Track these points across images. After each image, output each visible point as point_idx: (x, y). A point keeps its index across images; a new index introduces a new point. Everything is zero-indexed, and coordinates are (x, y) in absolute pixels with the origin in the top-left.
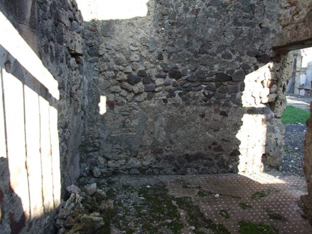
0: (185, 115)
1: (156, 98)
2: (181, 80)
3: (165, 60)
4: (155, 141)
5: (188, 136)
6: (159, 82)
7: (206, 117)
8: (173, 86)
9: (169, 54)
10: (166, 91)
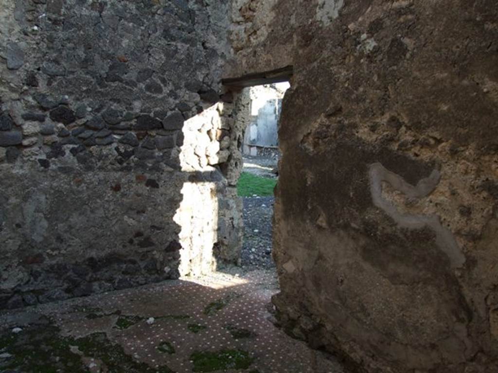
0: (85, 188)
1: (25, 159)
2: (75, 126)
3: (42, 87)
4: (27, 241)
5: (92, 226)
6: (30, 127)
7: (122, 190)
8: (59, 136)
9: (49, 77)
10: (44, 144)
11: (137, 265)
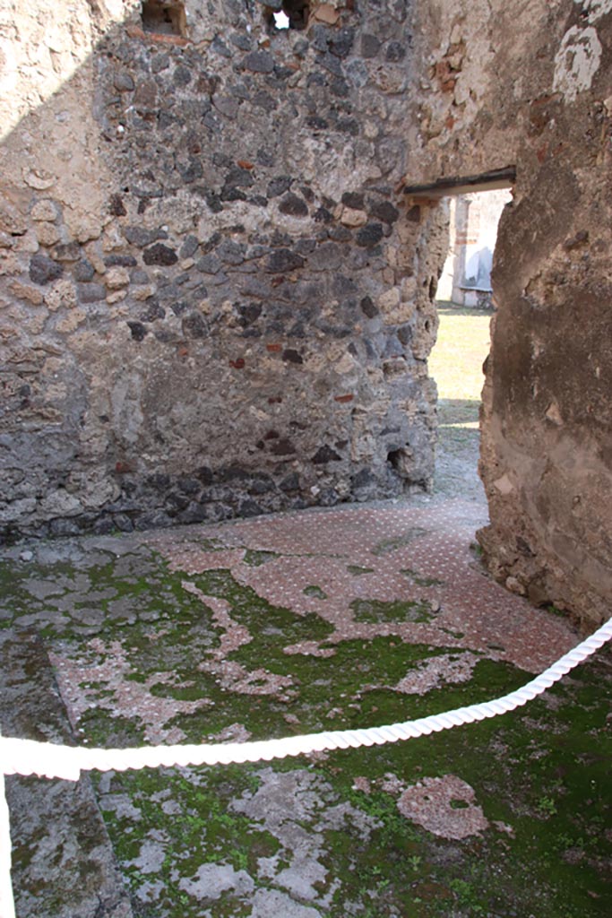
0: (193, 364)
1: (111, 322)
2: (178, 271)
3: (132, 216)
4: (116, 440)
5: (204, 421)
6: (116, 276)
7: (247, 367)
8: (157, 286)
9: (140, 200)
10: (136, 300)
11: (269, 482)
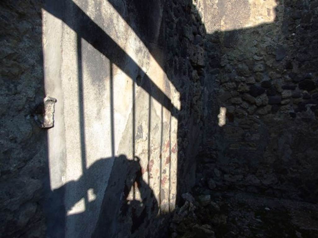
1: (282, 112)
2: (315, 92)
3: (295, 69)
4: (279, 159)
6: (286, 93)
8: (304, 98)
9: (299, 62)
10: (294, 103)
